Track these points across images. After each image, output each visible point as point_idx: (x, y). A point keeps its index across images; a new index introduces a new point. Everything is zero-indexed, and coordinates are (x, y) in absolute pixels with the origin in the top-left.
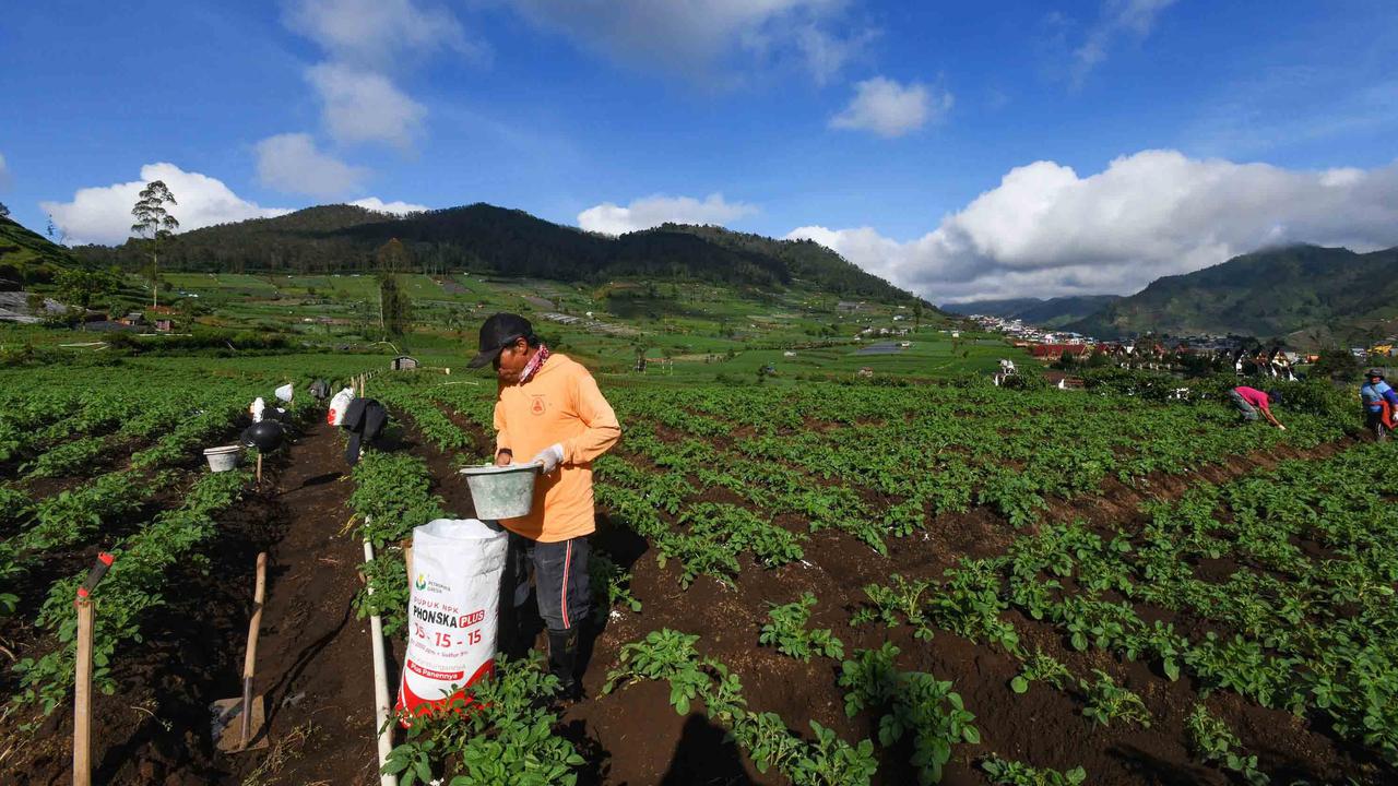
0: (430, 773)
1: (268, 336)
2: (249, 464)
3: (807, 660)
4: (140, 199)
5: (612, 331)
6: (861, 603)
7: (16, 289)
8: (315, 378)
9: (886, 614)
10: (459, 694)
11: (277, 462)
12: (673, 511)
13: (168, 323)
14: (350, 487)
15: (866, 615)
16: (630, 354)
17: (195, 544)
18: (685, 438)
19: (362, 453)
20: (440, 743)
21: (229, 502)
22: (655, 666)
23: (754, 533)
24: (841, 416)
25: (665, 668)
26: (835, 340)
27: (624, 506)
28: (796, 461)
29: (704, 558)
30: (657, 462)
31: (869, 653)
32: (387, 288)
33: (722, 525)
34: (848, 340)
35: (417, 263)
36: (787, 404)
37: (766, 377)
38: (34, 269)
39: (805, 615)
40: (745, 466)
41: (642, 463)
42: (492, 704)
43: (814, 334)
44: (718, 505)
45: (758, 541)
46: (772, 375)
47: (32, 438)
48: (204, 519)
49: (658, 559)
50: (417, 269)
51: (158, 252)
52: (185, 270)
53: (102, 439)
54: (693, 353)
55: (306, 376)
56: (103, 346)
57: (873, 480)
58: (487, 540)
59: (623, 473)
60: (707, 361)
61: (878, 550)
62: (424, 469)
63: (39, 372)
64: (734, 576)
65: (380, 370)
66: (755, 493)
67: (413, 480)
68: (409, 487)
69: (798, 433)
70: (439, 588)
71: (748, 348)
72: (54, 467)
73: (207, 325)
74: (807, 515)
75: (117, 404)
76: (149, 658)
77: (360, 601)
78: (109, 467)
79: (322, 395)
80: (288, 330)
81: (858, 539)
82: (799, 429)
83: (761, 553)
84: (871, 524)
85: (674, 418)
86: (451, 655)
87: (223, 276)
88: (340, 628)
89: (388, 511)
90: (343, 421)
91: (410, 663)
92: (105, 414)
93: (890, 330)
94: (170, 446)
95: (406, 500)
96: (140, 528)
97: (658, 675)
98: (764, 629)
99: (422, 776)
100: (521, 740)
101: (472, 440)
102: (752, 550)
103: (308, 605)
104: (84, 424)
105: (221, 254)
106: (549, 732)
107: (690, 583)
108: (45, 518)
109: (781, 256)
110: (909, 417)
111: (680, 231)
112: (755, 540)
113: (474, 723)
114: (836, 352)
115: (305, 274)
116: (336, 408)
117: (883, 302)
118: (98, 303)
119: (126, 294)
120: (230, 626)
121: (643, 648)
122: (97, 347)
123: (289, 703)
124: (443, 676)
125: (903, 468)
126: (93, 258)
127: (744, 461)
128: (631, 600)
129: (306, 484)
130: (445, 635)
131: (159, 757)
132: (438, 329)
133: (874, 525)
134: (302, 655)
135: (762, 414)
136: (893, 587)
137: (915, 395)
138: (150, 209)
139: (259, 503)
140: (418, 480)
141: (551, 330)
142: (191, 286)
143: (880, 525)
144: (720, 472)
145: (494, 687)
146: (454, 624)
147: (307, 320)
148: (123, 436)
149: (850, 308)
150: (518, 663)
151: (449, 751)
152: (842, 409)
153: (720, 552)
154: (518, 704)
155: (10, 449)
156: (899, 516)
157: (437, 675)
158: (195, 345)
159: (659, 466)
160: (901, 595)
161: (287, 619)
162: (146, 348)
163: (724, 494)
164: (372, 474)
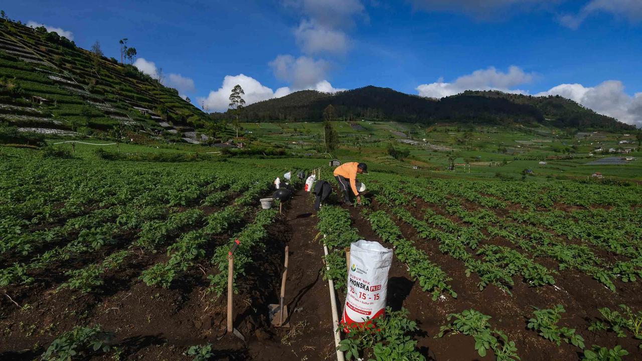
0: (358, 354)
1: (278, 150)
2: (276, 206)
3: (558, 343)
4: (232, 93)
5: (437, 149)
6: (596, 318)
7: (193, 131)
8: (297, 169)
9: (616, 328)
10: (369, 322)
11: (287, 207)
12: (473, 248)
13: (241, 144)
14: (316, 220)
15: (600, 326)
16: (446, 161)
17: (260, 239)
18: (479, 208)
19: (321, 205)
20: (362, 343)
21: (271, 222)
22: (466, 328)
23: (522, 265)
24: (579, 202)
25: (471, 330)
26: (574, 155)
27: (447, 242)
28: (549, 227)
29: (493, 275)
30: (464, 220)
31: (604, 349)
32: (327, 128)
33: (504, 258)
34: (586, 155)
35: (340, 115)
36: (542, 193)
37: (527, 176)
38: (198, 123)
39: (557, 318)
40: (516, 227)
41: (455, 220)
42: (384, 330)
43: (559, 152)
44: (501, 247)
45: (525, 270)
46: (531, 175)
47: (204, 189)
48: (262, 228)
49: (466, 271)
50: (341, 119)
51: (238, 115)
52: (247, 122)
53: (225, 192)
54: (482, 161)
55: (294, 168)
56: (220, 153)
57: (604, 244)
58: (384, 253)
59: (445, 224)
60: (490, 166)
61: (609, 288)
62: (348, 215)
63: (200, 163)
64: (510, 288)
65: (324, 166)
66: (522, 242)
67: (344, 220)
68: (342, 222)
69: (550, 210)
70: (362, 272)
71: (516, 159)
72: (210, 202)
73: (256, 145)
74: (557, 259)
75: (228, 178)
76: (247, 282)
77: (324, 272)
78: (228, 203)
79: (301, 177)
80: (286, 147)
81: (593, 278)
82: (551, 208)
83: (527, 276)
84: (604, 271)
85: (473, 197)
86: (366, 303)
87: (261, 123)
88: (315, 282)
89: (334, 233)
90: (311, 190)
91: (348, 303)
92: (225, 182)
93: (617, 149)
94: (247, 197)
95: (341, 229)
96: (242, 230)
97: (468, 332)
98: (530, 321)
99: (354, 354)
100: (400, 349)
101: (369, 202)
102: (521, 275)
103: (302, 270)
104: (218, 185)
105: (261, 114)
106: (413, 349)
107: (484, 287)
108: (211, 222)
109: (538, 106)
110: (632, 206)
111: (474, 95)
112: (523, 269)
113: (377, 336)
114: (576, 162)
115: (293, 122)
116: (308, 184)
117: (611, 132)
118: (218, 136)
119: (228, 132)
120: (274, 275)
121: (460, 317)
122: (218, 154)
123: (297, 311)
124: (362, 312)
125: (628, 238)
126: (216, 117)
127: (515, 224)
128: (451, 291)
129: (299, 217)
130: (364, 294)
131: (253, 322)
132: (350, 147)
133: (606, 271)
134: (301, 291)
135: (526, 198)
136: (621, 312)
137: (638, 193)
138: (235, 97)
139: (281, 224)
140: (346, 220)
141: (404, 148)
142: (250, 128)
143: (610, 272)
144: (500, 229)
145: (386, 322)
146: (367, 289)
147: (294, 143)
148: (231, 191)
149: (586, 136)
150: (396, 313)
151: (365, 347)
152: (580, 198)
153: (501, 273)
154: (397, 332)
155: (197, 194)
156: (625, 268)
157: (360, 311)
158: (251, 154)
159: (465, 222)
160: (628, 318)
161: (294, 275)
162: (234, 154)
163: (503, 241)
164: (326, 215)
